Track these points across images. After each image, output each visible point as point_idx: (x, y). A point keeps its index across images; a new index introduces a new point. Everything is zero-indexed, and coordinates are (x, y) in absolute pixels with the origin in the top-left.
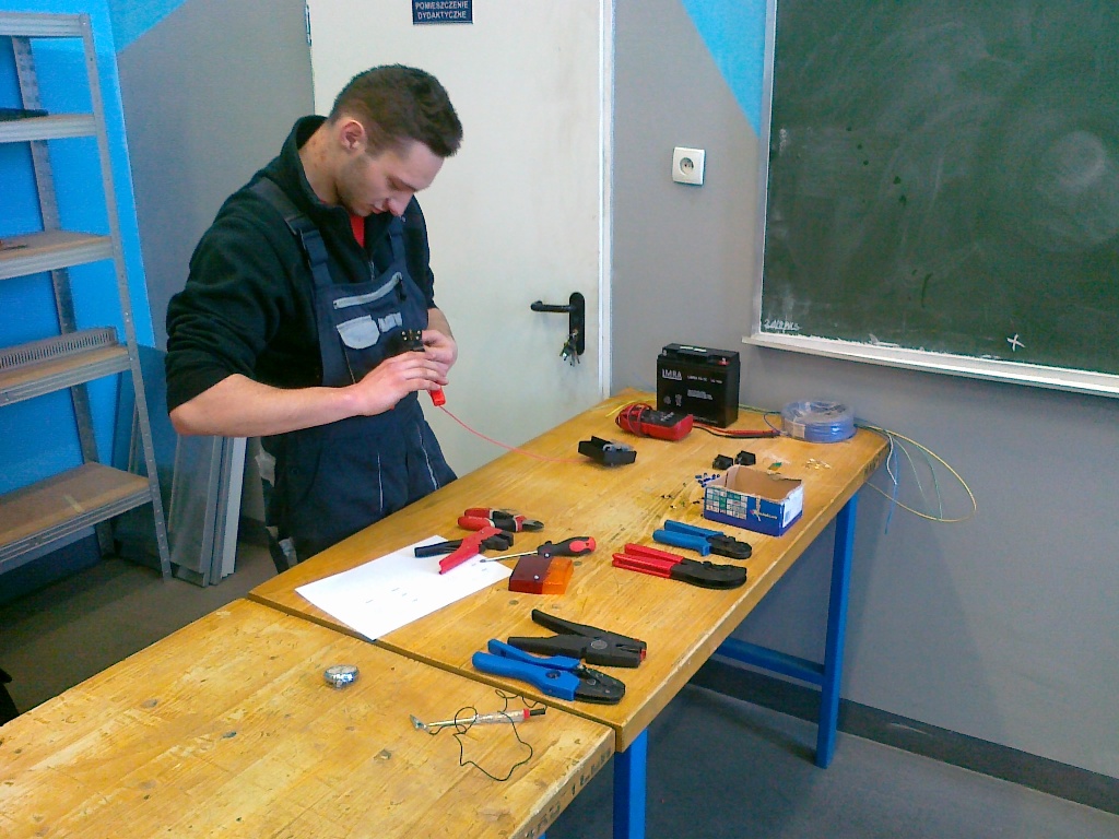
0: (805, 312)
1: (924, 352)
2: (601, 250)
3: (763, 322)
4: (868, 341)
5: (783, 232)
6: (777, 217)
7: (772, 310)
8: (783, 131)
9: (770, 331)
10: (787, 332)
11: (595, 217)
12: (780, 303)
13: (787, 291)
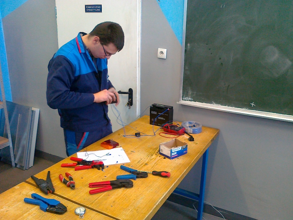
0: (195, 95)
1: (227, 107)
2: (137, 77)
4: (212, 103)
5: (188, 72)
6: (187, 68)
7: (185, 94)
8: (188, 44)
9: (185, 100)
11: (136, 67)
12: (187, 92)
13: (190, 89)
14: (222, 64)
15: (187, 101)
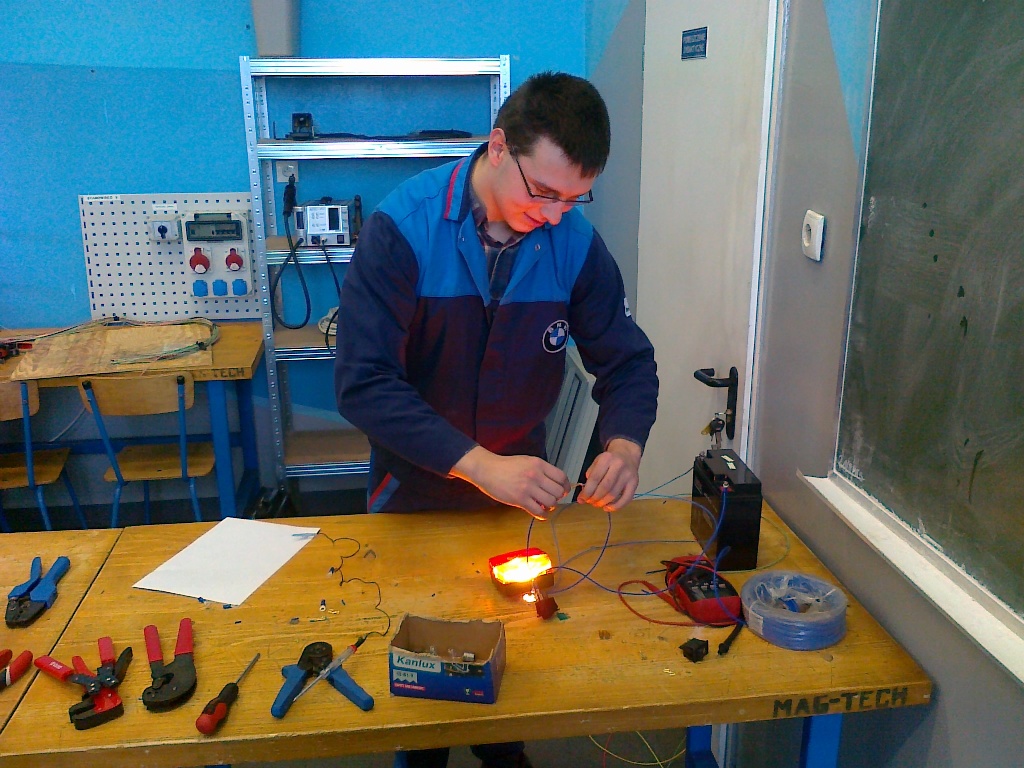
0: (869, 460)
1: (964, 574)
3: (839, 459)
4: (915, 527)
5: (862, 339)
6: (860, 319)
7: (845, 445)
8: (872, 199)
9: (841, 472)
10: (854, 480)
12: (852, 439)
13: (858, 424)
14: (964, 323)
15: (846, 480)
